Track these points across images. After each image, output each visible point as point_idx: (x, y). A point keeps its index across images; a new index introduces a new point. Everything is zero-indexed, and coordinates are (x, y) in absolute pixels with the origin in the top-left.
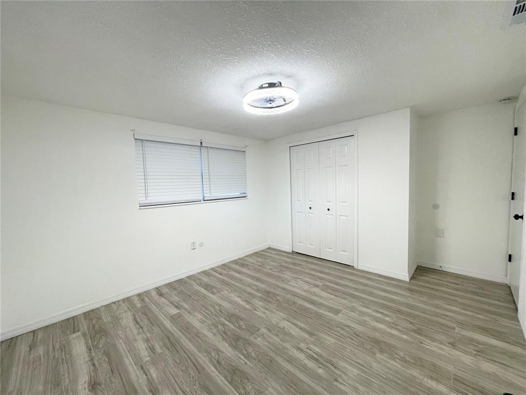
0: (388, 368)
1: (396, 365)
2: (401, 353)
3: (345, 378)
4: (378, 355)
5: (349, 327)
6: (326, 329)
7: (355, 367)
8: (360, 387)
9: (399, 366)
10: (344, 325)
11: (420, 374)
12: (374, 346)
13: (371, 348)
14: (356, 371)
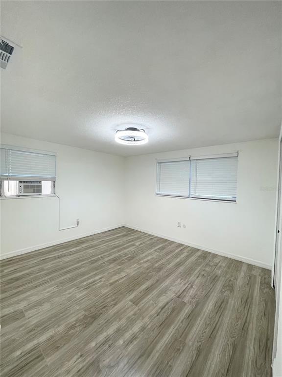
0: (72, 314)
1: (72, 320)
2: (78, 329)
3: (77, 291)
4: (83, 312)
5: (115, 305)
6: (116, 291)
7: (80, 297)
8: (69, 296)
9: (70, 321)
10: (117, 302)
11: (59, 331)
12: (92, 313)
13: (90, 310)
14: (78, 297)
